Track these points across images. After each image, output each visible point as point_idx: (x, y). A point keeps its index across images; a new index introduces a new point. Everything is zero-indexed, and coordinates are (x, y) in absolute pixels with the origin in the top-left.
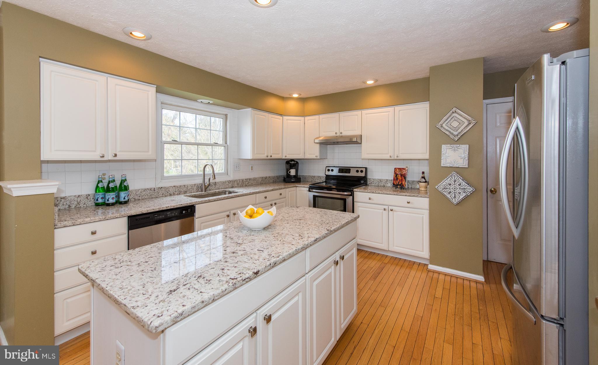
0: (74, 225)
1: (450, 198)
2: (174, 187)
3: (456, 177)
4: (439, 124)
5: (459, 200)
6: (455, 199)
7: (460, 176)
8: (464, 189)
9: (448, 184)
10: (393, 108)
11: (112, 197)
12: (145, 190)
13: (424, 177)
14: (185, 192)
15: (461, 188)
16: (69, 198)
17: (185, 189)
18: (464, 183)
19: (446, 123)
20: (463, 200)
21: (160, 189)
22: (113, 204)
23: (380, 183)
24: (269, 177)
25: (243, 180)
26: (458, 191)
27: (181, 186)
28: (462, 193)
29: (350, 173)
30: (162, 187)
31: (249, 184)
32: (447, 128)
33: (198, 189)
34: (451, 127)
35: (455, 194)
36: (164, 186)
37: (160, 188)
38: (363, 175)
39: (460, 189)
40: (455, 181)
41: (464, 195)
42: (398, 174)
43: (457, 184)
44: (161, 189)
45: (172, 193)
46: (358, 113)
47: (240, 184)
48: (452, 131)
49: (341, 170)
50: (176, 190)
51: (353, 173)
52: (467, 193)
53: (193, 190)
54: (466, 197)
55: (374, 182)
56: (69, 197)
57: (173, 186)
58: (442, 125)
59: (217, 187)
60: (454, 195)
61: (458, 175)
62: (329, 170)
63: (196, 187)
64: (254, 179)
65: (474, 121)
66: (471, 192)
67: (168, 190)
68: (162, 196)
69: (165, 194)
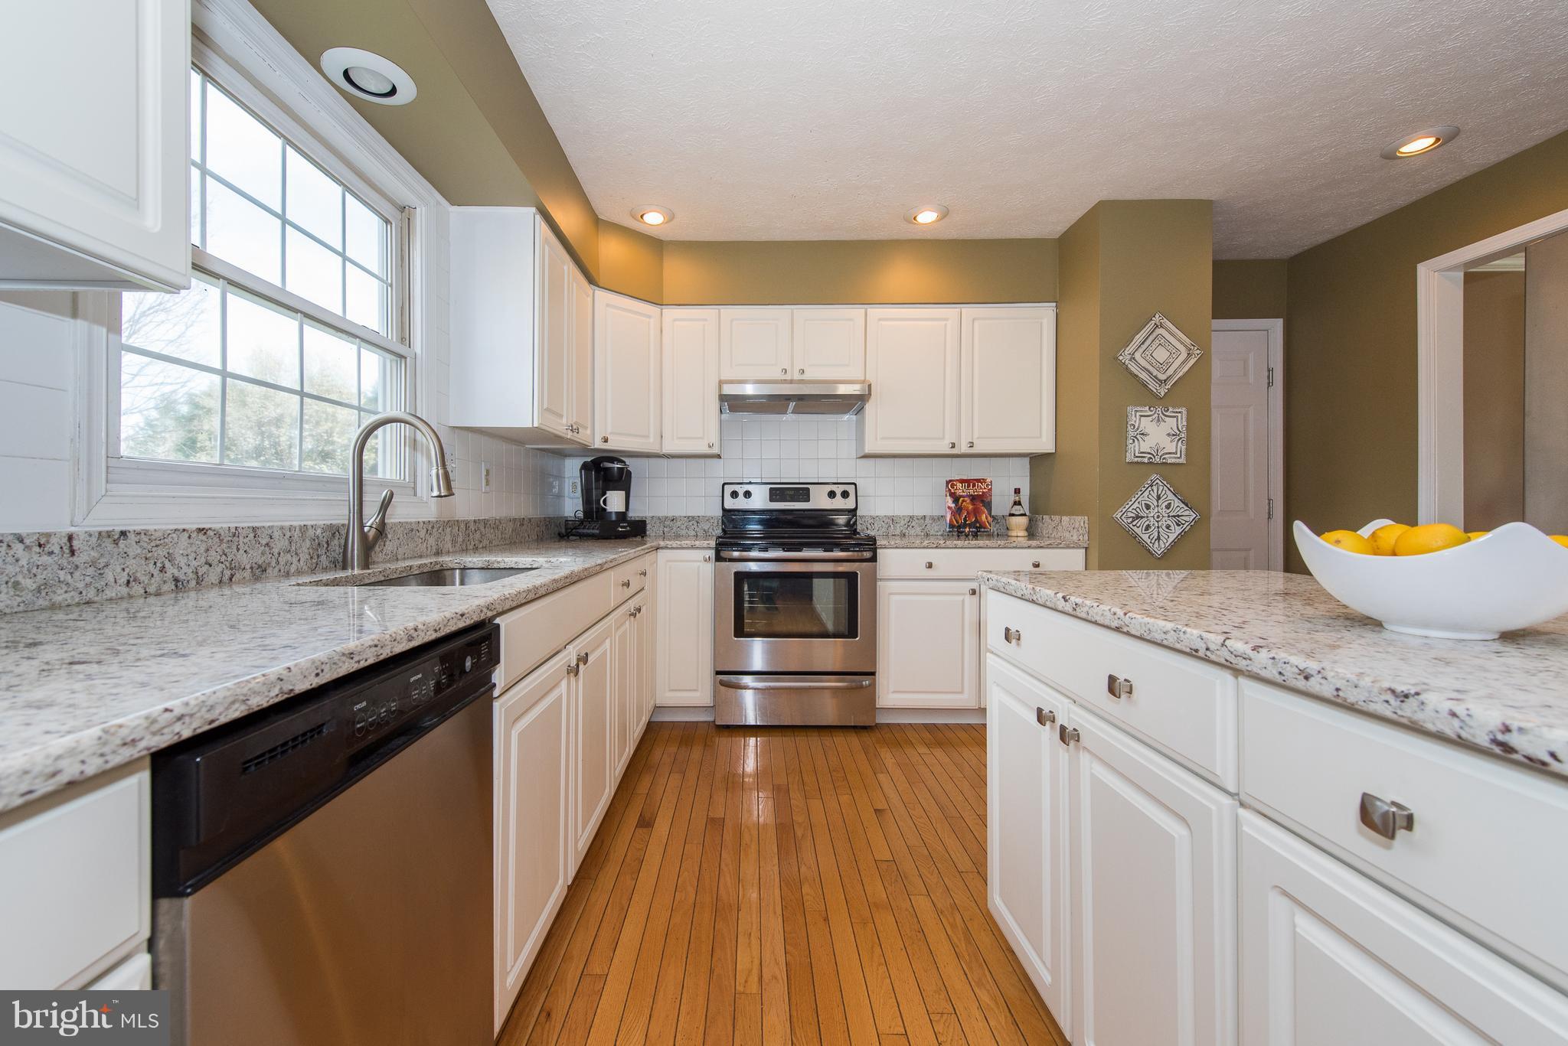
1: (1148, 541)
2: (201, 536)
3: (1161, 488)
4: (1126, 352)
5: (1167, 545)
6: (1159, 542)
7: (1169, 486)
8: (1178, 516)
9: (1144, 508)
10: (957, 310)
13: (1020, 502)
14: (258, 572)
15: (1171, 514)
17: (257, 556)
18: (1177, 503)
19: (1141, 350)
20: (1175, 543)
21: (108, 544)
23: (892, 526)
25: (467, 525)
26: (1163, 523)
27: (235, 533)
28: (1172, 528)
29: (809, 501)
30: (123, 534)
32: (1143, 363)
33: (318, 556)
34: (1153, 361)
35: (1159, 532)
36: (138, 528)
37: (109, 534)
38: (849, 503)
39: (1169, 516)
40: (1159, 497)
41: (1178, 530)
42: (961, 496)
43: (1164, 506)
44: (116, 542)
45: (186, 573)
46: (856, 313)
48: (1155, 373)
49: (777, 494)
50: (214, 557)
51: (819, 501)
52: (1185, 526)
53: (295, 560)
54: (1182, 536)
55: (876, 525)
57: (195, 527)
58: (1133, 354)
60: (1156, 534)
61: (1165, 483)
62: (734, 494)
63: (308, 543)
64: (497, 524)
65: (1198, 352)
66: (1192, 524)
67: (161, 552)
68: (124, 590)
69: (145, 579)
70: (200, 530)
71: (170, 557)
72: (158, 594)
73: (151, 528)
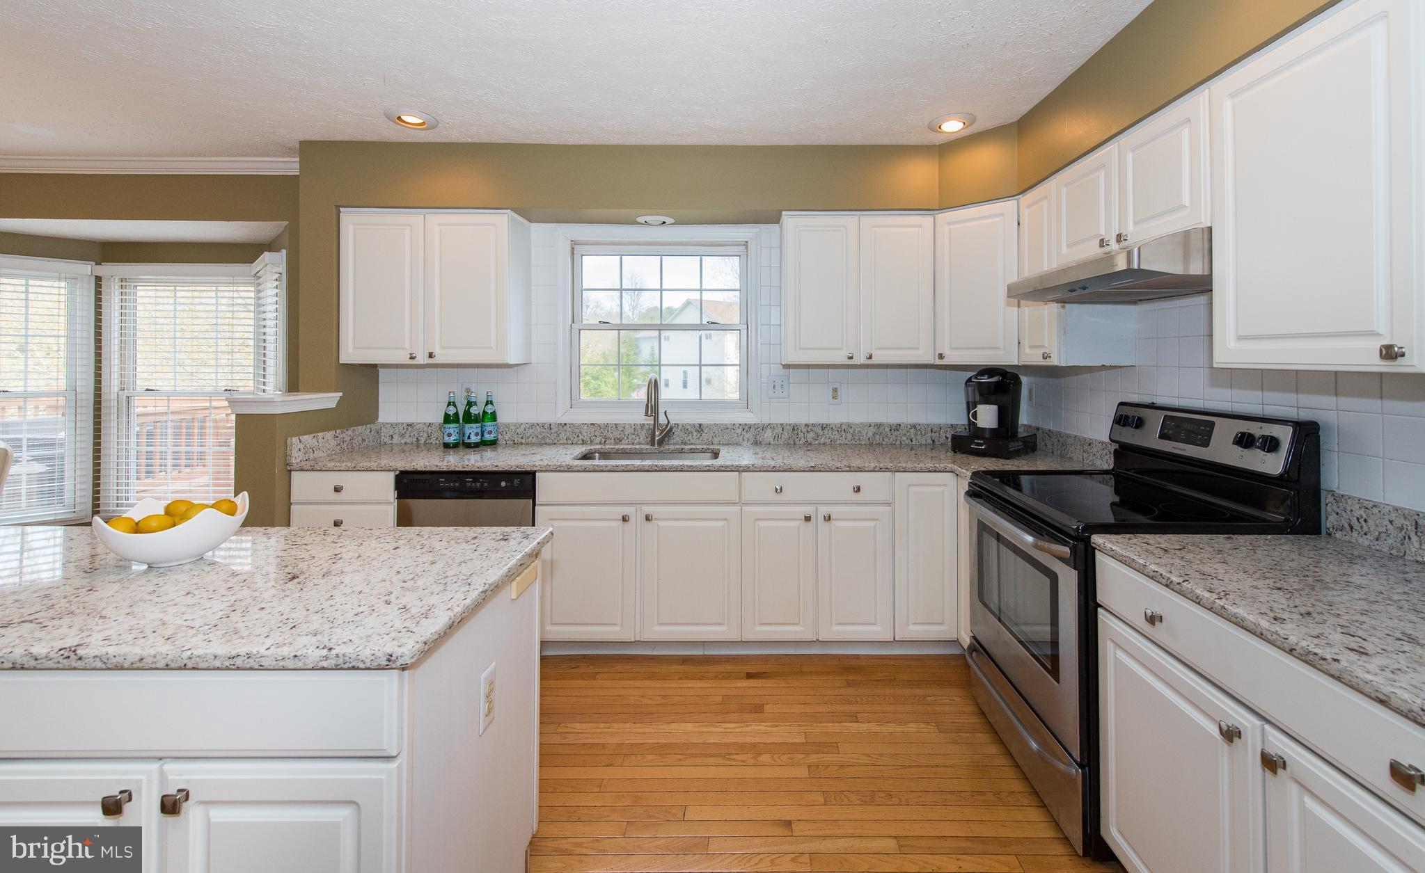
0: (313, 470)
11: (475, 431)
12: (532, 426)
16: (417, 427)
17: (617, 434)
22: (476, 446)
24: (914, 426)
25: (794, 428)
27: (607, 425)
30: (565, 424)
31: (822, 441)
36: (570, 422)
37: (561, 424)
47: (786, 436)
49: (1172, 424)
50: (597, 433)
51: (1227, 450)
56: (418, 424)
59: (705, 436)
63: (645, 431)
64: (843, 429)
68: (566, 442)
69: (572, 439)
70: (592, 424)
71: (580, 432)
72: (576, 444)
73: (574, 422)
